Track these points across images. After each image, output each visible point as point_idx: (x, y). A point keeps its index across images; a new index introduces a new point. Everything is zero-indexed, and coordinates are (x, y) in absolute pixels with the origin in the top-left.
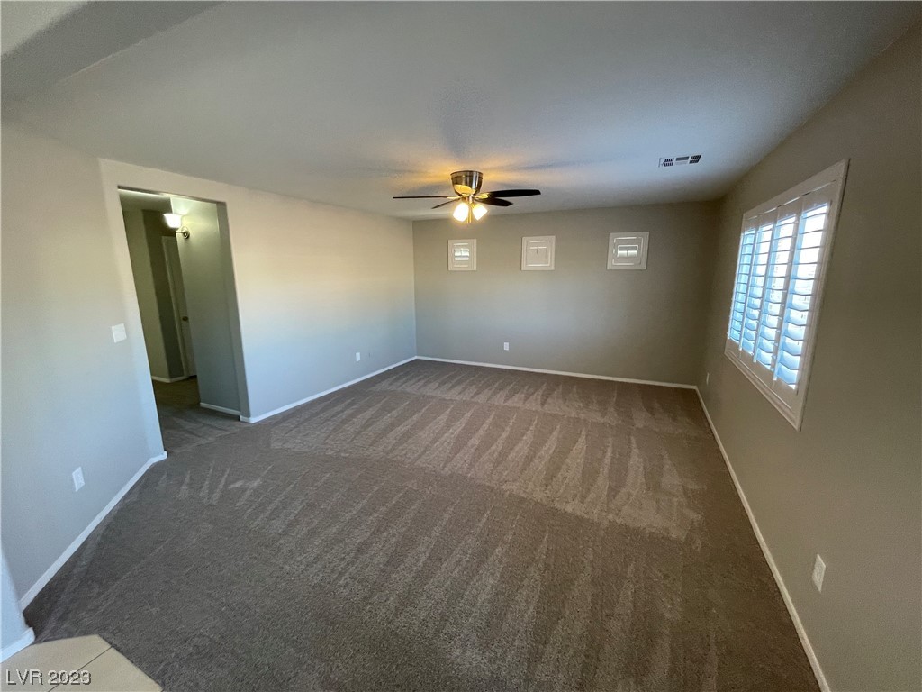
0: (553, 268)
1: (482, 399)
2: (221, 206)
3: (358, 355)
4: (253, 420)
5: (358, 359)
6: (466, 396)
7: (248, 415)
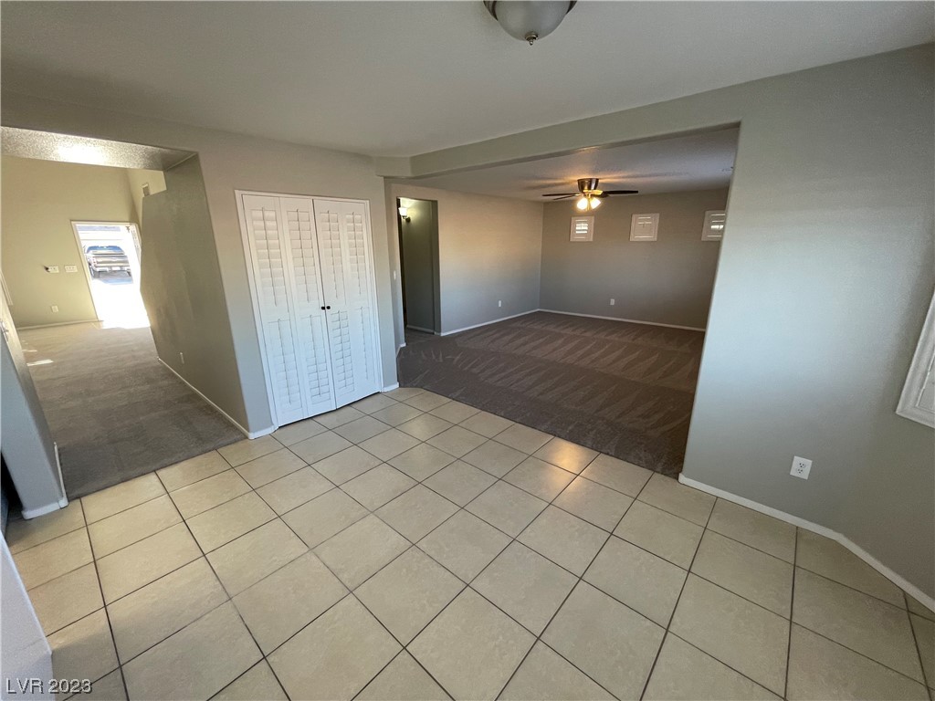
0: (656, 239)
1: (588, 334)
2: (434, 204)
3: (500, 302)
4: (443, 334)
5: (500, 305)
6: (578, 332)
7: (440, 332)
